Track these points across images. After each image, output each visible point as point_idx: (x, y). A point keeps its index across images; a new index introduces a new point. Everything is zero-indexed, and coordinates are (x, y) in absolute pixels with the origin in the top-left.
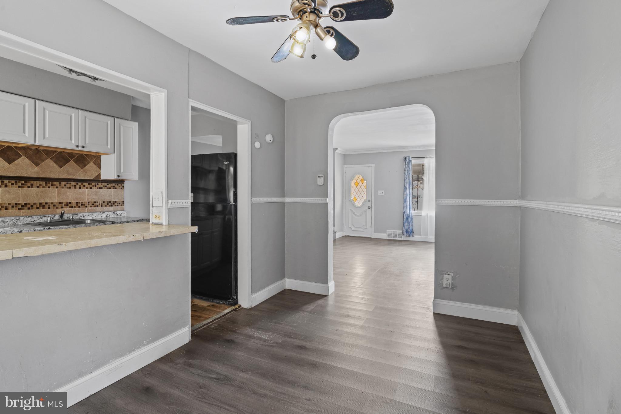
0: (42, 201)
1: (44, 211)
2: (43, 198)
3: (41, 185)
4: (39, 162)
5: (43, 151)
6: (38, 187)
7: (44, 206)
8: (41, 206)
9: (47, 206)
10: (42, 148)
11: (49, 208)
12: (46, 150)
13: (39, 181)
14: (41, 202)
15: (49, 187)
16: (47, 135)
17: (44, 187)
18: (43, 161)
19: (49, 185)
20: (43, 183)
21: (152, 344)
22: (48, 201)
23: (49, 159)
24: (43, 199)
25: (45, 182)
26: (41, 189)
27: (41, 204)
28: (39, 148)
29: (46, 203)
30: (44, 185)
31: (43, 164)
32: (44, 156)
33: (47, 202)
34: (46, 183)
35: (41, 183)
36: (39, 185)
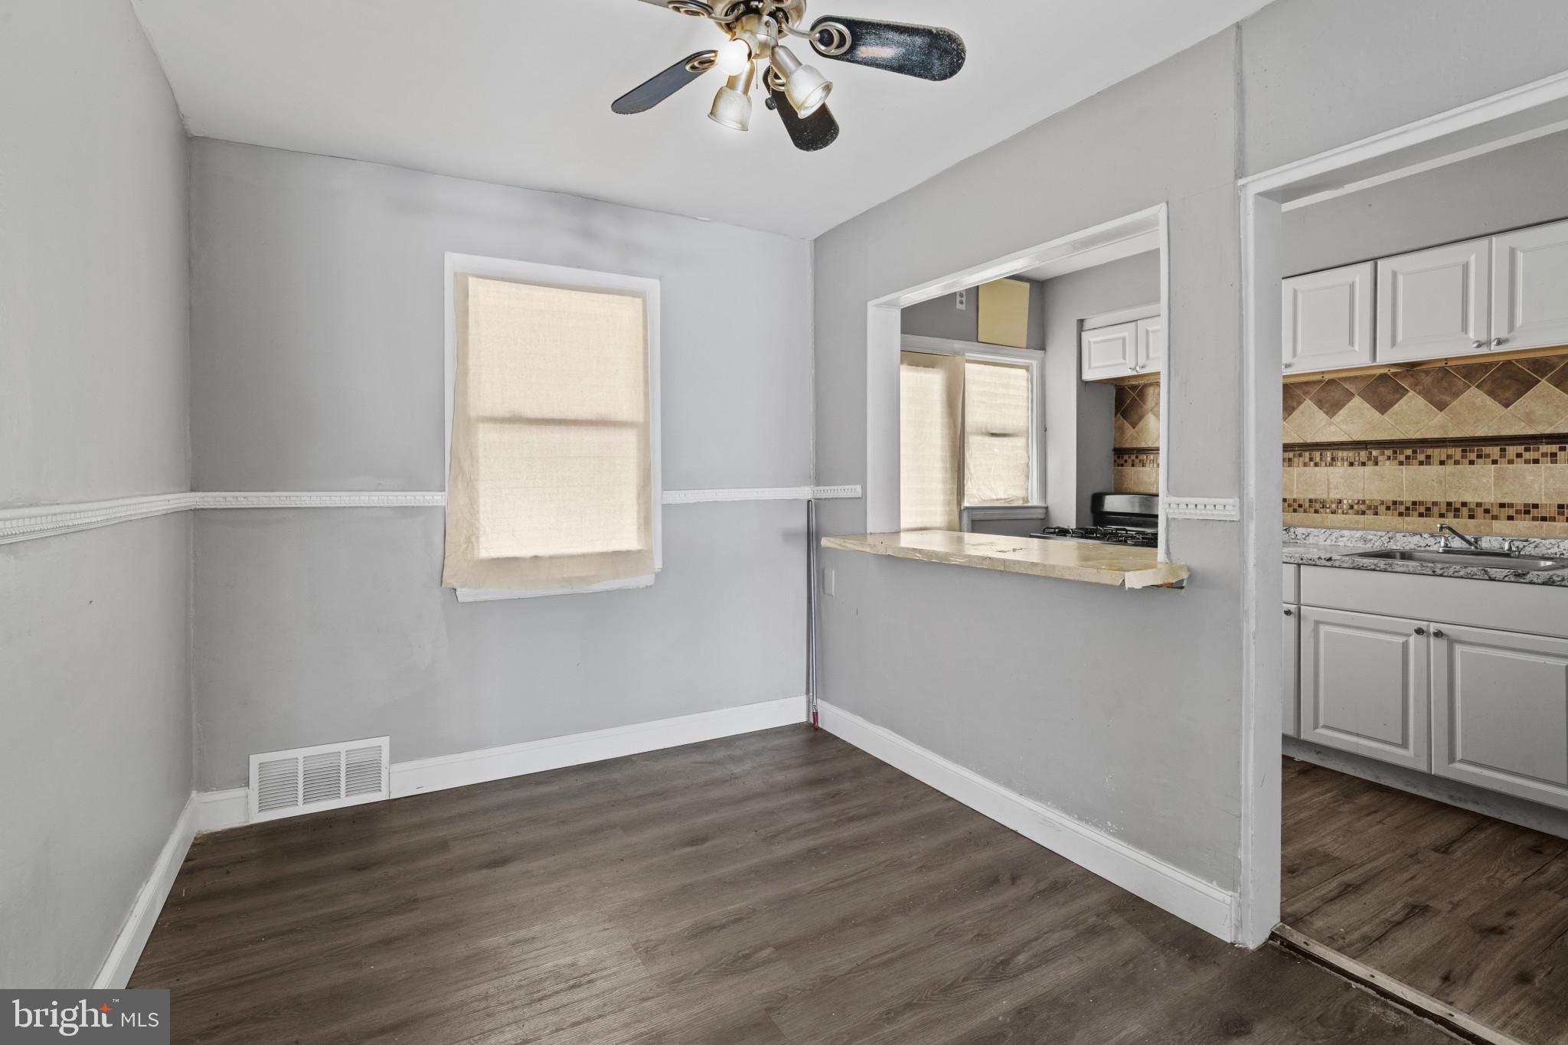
0: (1453, 498)
1: (1458, 523)
2: (1455, 490)
3: (1449, 457)
4: (1447, 398)
5: (1458, 368)
6: (1442, 463)
7: (1457, 510)
8: (1451, 511)
9: (1465, 511)
10: (1454, 363)
11: (1471, 517)
12: (1465, 366)
13: (1446, 447)
14: (1450, 500)
15: (1472, 463)
16: (1400, 338)
17: (1457, 463)
18: (1456, 395)
19: (1473, 456)
20: (1457, 452)
21: (1122, 843)
22: (1471, 498)
23: (1473, 387)
24: (1457, 492)
25: (1460, 449)
26: (1450, 468)
27: (1449, 504)
28: (1446, 364)
29: (1464, 504)
30: (1458, 456)
31: (1455, 403)
32: (1460, 381)
33: (1465, 500)
34: (1464, 451)
35: (1451, 451)
36: (1444, 458)
